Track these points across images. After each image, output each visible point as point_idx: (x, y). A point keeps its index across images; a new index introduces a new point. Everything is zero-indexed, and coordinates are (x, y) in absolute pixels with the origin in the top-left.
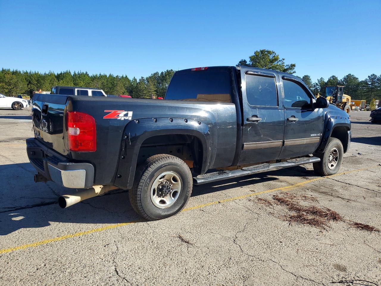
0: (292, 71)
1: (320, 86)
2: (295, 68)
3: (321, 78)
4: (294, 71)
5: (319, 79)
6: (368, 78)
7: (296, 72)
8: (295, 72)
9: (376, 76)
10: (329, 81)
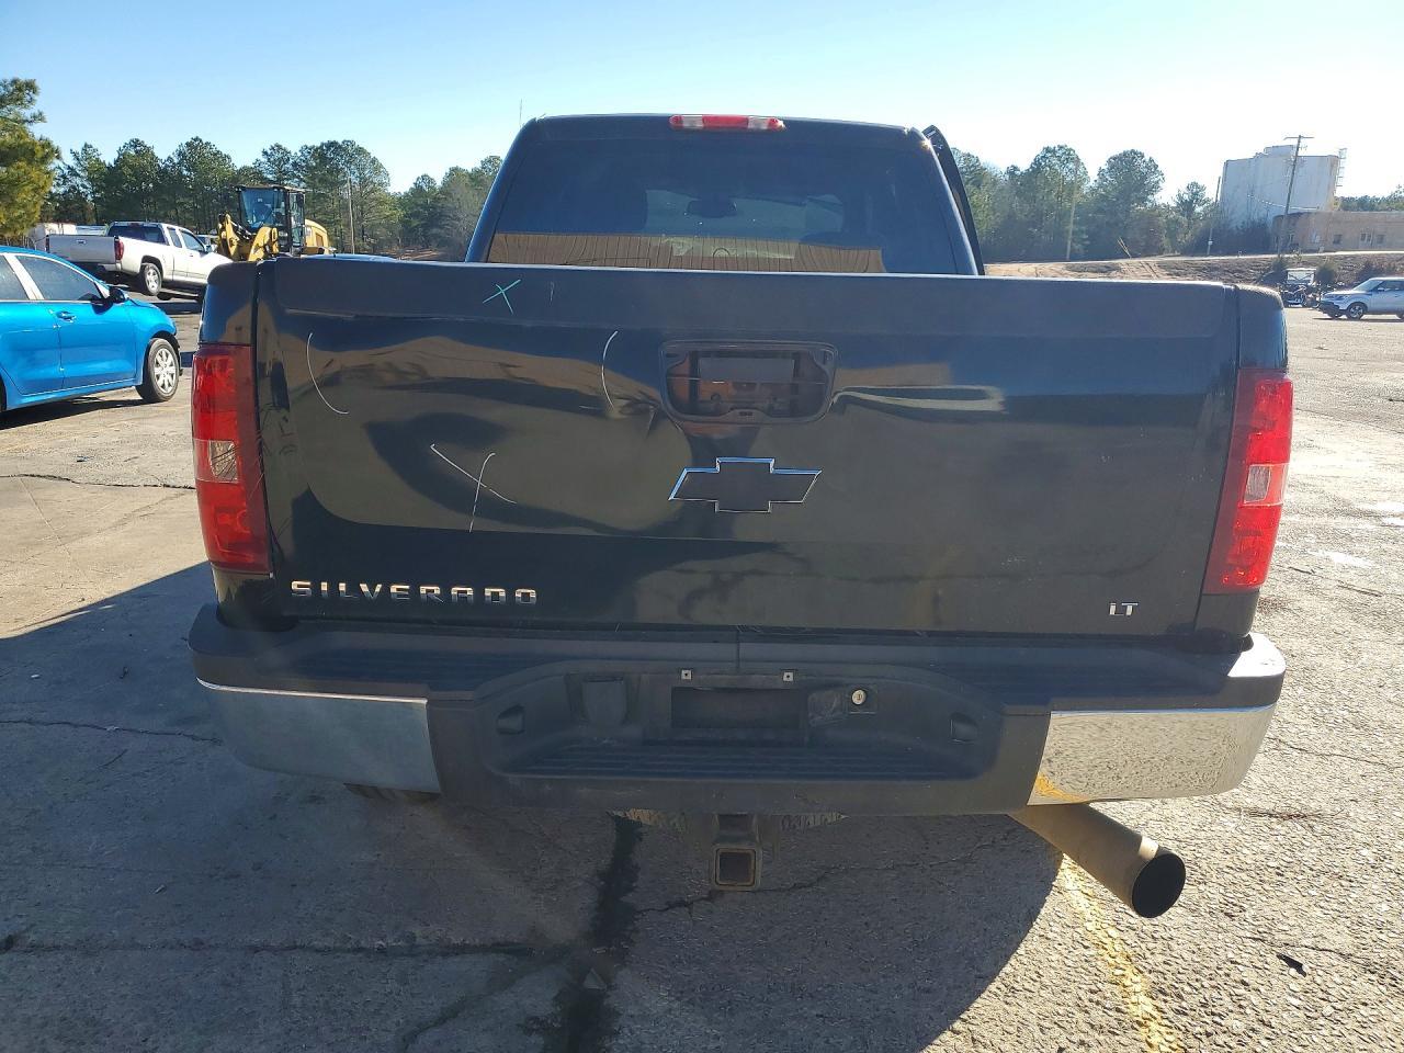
0: (27, 113)
1: (89, 179)
2: (35, 97)
3: (86, 145)
4: (34, 110)
5: (79, 149)
6: (264, 159)
7: (47, 118)
8: (39, 117)
9: (286, 152)
10: (122, 160)
